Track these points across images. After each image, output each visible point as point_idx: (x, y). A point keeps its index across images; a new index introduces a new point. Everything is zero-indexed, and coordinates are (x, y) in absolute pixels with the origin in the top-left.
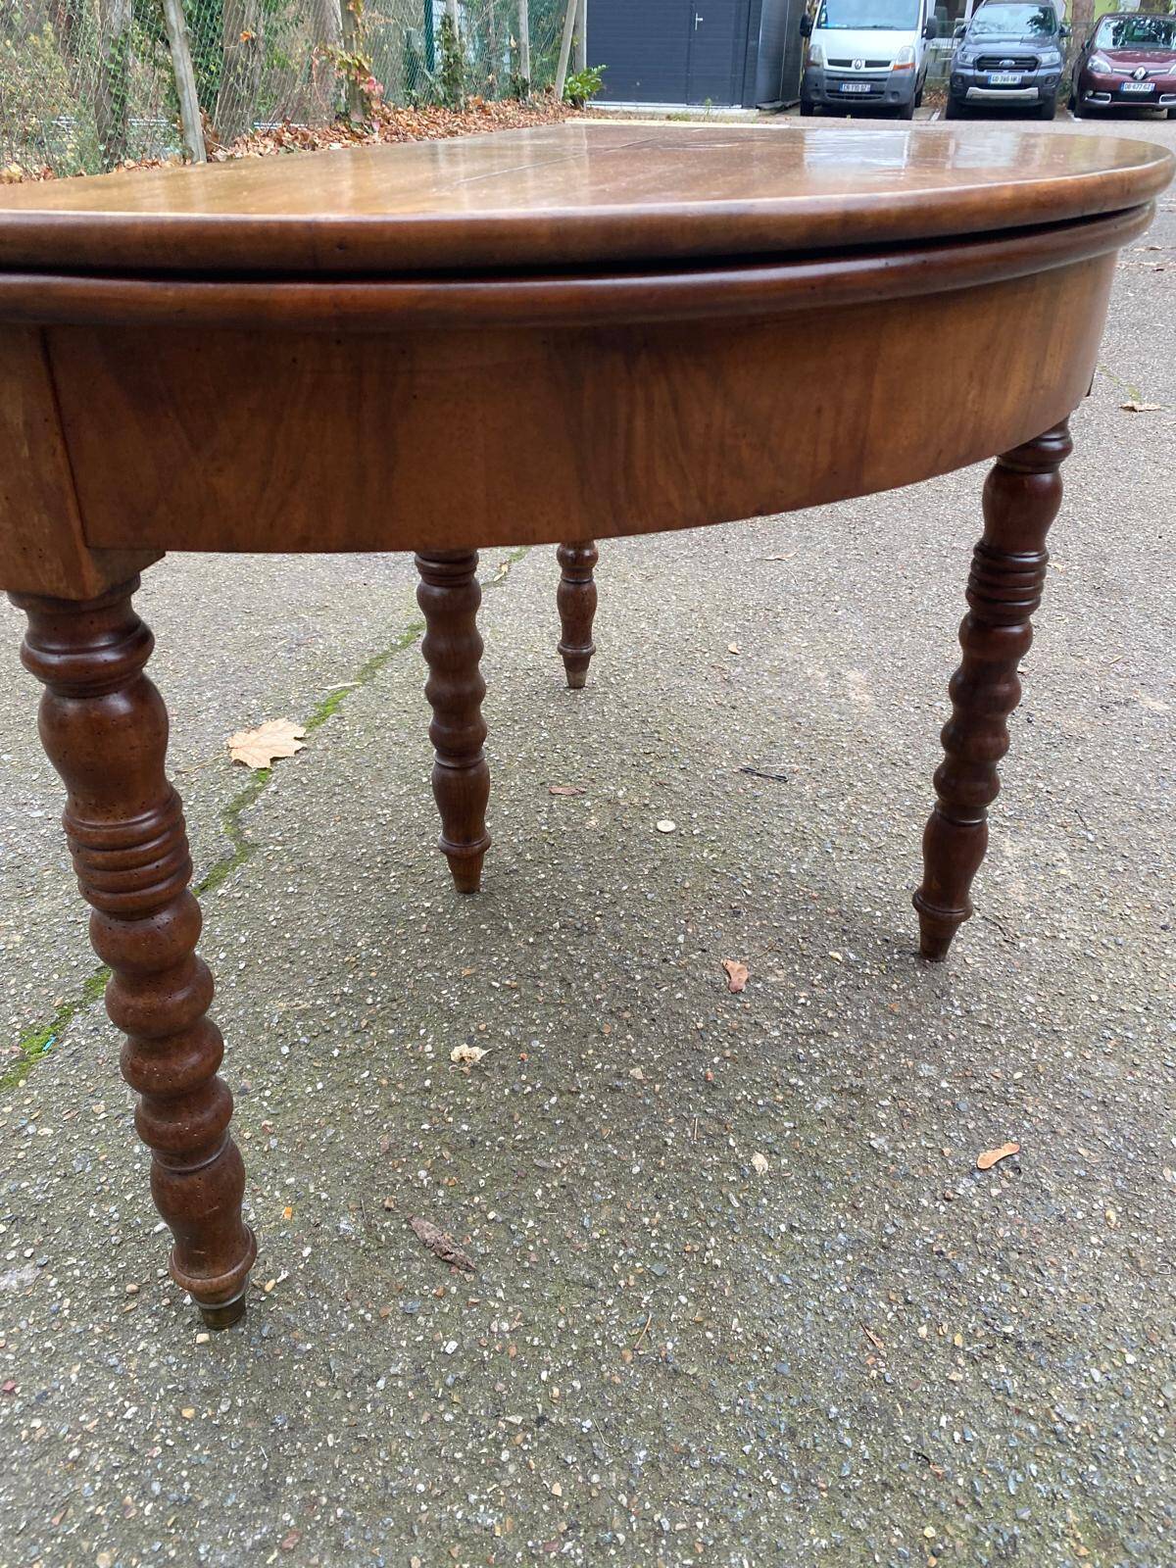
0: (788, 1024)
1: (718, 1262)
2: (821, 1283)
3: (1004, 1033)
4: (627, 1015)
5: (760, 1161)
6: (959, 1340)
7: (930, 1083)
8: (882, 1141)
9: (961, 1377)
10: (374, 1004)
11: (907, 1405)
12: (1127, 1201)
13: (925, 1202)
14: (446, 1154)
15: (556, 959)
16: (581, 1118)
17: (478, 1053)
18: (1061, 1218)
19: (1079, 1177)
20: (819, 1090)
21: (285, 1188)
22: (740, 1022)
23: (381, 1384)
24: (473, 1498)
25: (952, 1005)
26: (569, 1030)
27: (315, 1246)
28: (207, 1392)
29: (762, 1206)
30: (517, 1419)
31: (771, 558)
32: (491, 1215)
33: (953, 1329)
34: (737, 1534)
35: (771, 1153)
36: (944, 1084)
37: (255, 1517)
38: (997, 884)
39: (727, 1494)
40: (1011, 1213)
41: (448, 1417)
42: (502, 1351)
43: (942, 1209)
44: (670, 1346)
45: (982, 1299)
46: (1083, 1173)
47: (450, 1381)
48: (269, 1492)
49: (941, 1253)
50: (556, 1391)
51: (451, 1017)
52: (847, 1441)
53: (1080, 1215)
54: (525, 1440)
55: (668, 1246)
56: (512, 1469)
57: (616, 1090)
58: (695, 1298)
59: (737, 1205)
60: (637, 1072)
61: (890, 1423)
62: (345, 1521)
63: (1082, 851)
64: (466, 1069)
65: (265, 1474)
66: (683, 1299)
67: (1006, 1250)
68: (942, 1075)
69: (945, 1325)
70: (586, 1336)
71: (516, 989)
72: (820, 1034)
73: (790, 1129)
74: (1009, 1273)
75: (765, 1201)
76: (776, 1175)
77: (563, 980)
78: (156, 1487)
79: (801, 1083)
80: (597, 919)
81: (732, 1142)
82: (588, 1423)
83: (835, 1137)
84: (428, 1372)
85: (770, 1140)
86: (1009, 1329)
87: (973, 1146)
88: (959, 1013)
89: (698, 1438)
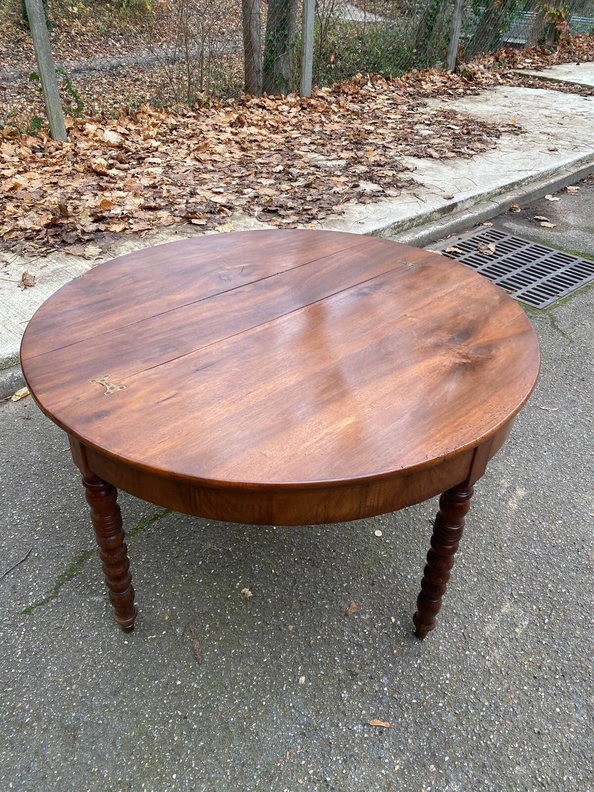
0: (353, 637)
1: (264, 703)
2: (288, 729)
3: (425, 683)
4: (304, 605)
5: (303, 679)
6: (311, 772)
7: (382, 685)
8: (347, 695)
9: (302, 782)
10: (234, 559)
11: (280, 780)
12: (408, 765)
13: (340, 725)
14: (218, 623)
15: (299, 571)
16: (263, 634)
17: (250, 594)
18: (380, 758)
19: (400, 748)
20: (342, 666)
21: (171, 609)
22: (338, 627)
23: (156, 682)
24: (156, 727)
25: (417, 661)
26: (282, 601)
27: (167, 632)
28: (119, 658)
29: (291, 694)
30: (180, 713)
31: (543, 408)
32: (216, 650)
33: (312, 768)
34: (209, 780)
35: (308, 679)
36: (386, 689)
37: (109, 698)
38: (484, 621)
39: (214, 769)
40: (365, 745)
41: (165, 702)
42: (190, 692)
43: (344, 730)
44: (232, 719)
45: (330, 765)
46: (402, 748)
47: (172, 692)
48: (115, 694)
49: (330, 743)
50: (194, 712)
51: (252, 576)
52: (255, 777)
53: (386, 761)
54: (178, 720)
55: (255, 690)
56: (170, 725)
57: (280, 629)
58: (250, 710)
59: (284, 689)
60: (291, 627)
61: (271, 781)
62: (127, 713)
63: (536, 625)
64: (243, 598)
65: (118, 688)
66: (246, 708)
67: (351, 756)
68: (388, 686)
69: (311, 765)
70: (213, 702)
71: (278, 576)
72: (360, 646)
73: (321, 674)
74: (345, 763)
75: (293, 693)
76: (304, 687)
77: (295, 580)
78: (94, 676)
79: (338, 661)
80: (324, 562)
81: (300, 668)
82: (195, 726)
83: (333, 685)
84: (169, 686)
85: (312, 674)
86: (328, 779)
87: (374, 716)
88: (416, 666)
89: (219, 749)
